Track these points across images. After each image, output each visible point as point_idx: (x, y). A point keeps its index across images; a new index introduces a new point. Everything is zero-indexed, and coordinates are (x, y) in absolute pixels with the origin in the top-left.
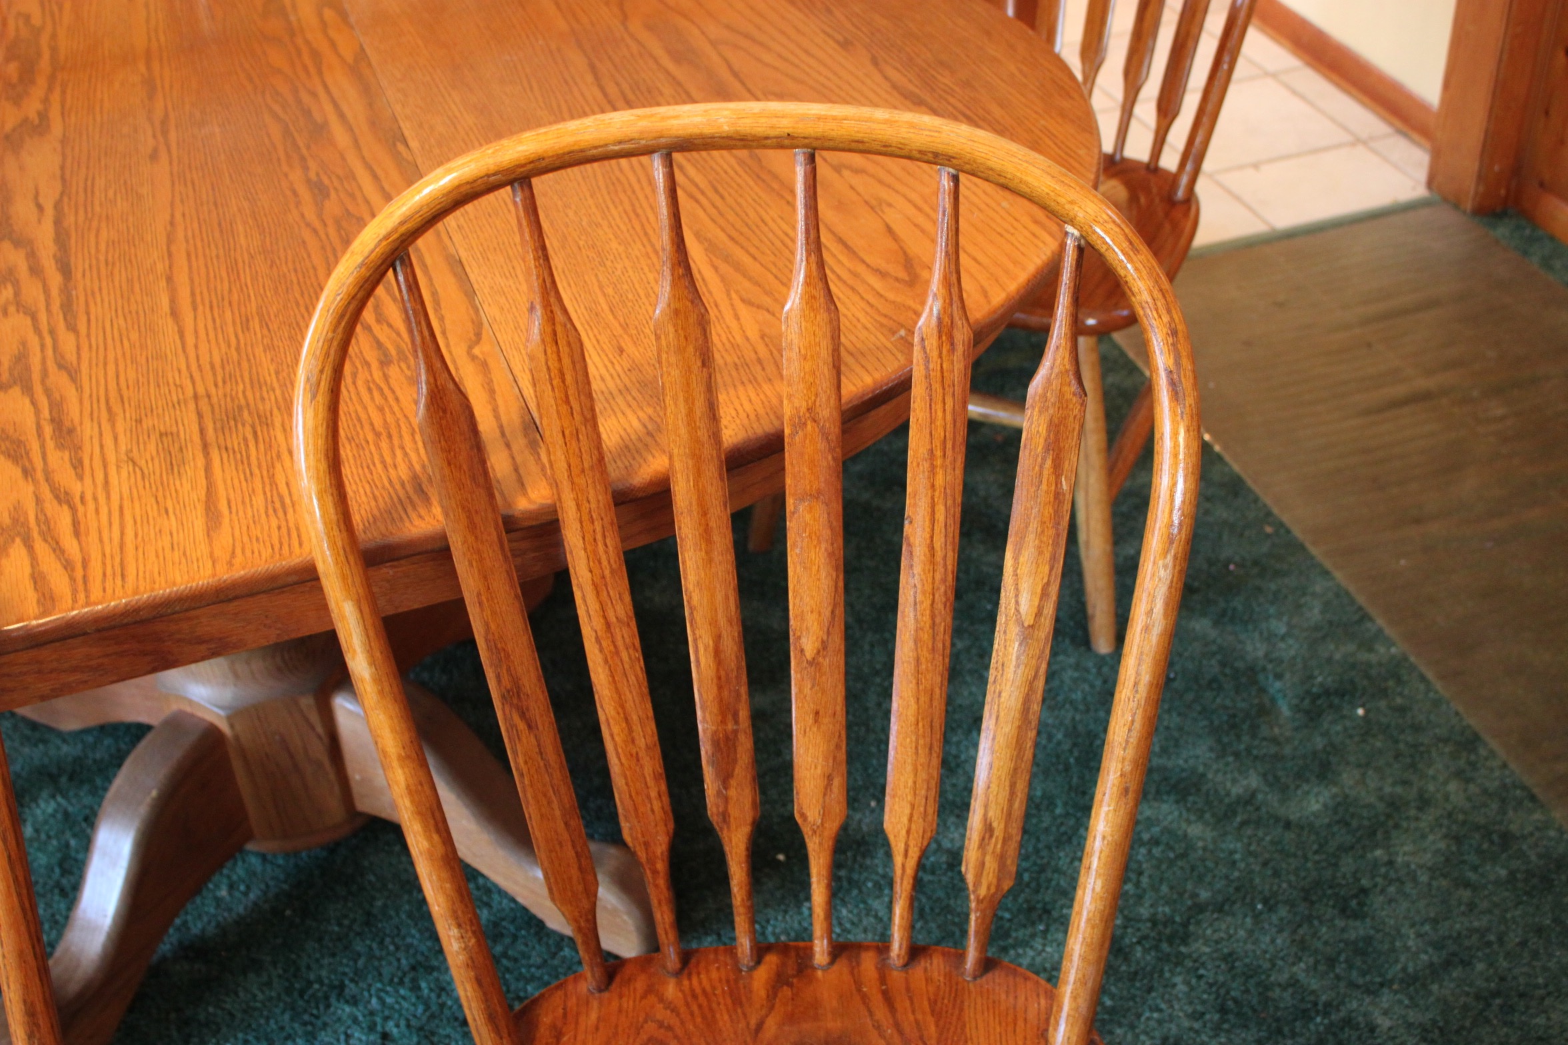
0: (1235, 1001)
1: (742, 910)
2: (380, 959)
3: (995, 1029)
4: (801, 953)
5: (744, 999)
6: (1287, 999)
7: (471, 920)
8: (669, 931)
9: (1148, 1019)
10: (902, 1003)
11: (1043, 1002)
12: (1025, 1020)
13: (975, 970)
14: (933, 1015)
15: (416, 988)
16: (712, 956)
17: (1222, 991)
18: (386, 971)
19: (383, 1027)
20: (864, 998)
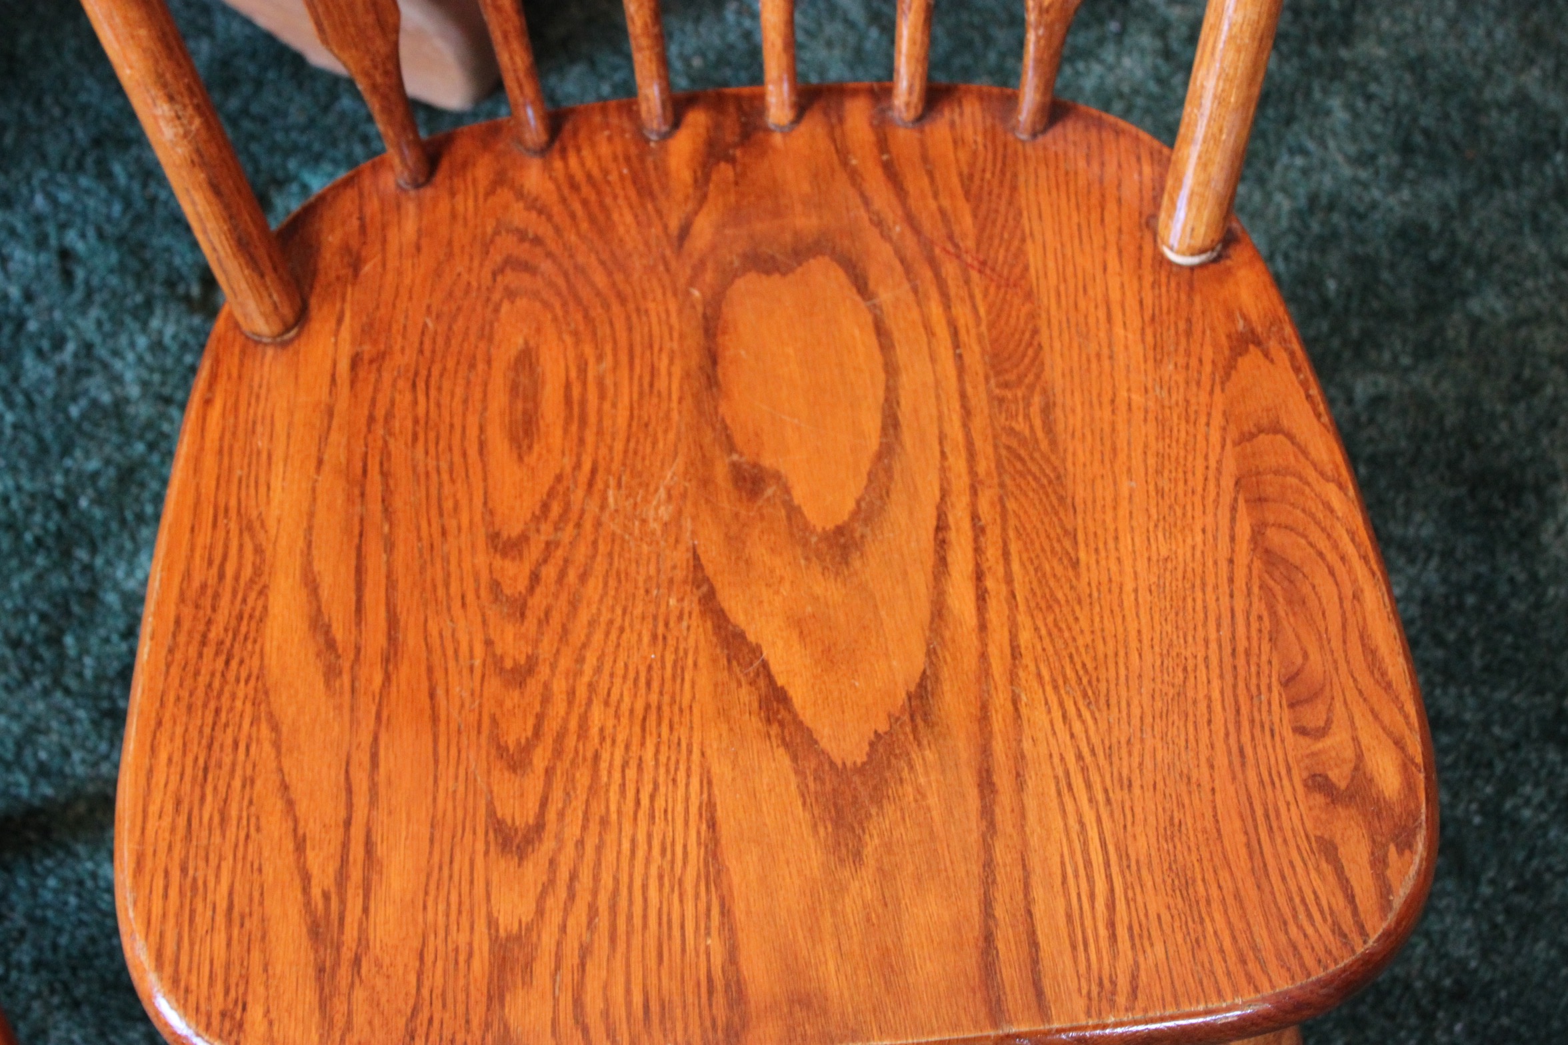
0: (1426, 132)
1: (644, 42)
2: (40, 130)
3: (1070, 218)
4: (746, 107)
5: (656, 186)
6: (1509, 126)
7: (189, 88)
8: (524, 81)
9: (1287, 168)
10: (916, 183)
11: (1147, 169)
12: (1119, 201)
13: (1034, 123)
14: (968, 200)
15: (104, 174)
16: (597, 119)
17: (1406, 120)
18: (53, 149)
19: (60, 238)
20: (854, 176)
